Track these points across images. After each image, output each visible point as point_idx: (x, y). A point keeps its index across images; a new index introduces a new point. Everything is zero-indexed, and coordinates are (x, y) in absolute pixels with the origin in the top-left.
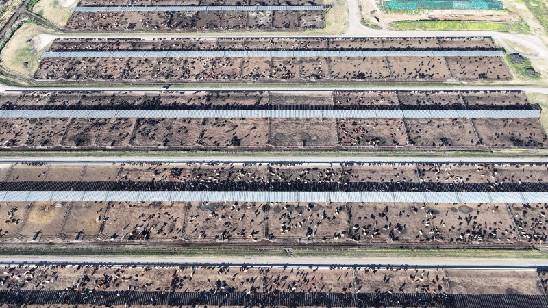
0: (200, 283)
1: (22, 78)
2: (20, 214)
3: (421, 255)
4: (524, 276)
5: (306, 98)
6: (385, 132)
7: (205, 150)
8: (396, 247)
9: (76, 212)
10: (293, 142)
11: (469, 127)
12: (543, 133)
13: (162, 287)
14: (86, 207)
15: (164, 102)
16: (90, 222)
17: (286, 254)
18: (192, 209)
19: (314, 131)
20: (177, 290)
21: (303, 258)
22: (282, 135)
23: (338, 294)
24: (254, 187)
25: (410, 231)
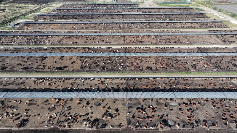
2: (47, 26)
3: (172, 29)
10: (130, 18)
12: (207, 17)
16: (69, 27)
22: (127, 18)
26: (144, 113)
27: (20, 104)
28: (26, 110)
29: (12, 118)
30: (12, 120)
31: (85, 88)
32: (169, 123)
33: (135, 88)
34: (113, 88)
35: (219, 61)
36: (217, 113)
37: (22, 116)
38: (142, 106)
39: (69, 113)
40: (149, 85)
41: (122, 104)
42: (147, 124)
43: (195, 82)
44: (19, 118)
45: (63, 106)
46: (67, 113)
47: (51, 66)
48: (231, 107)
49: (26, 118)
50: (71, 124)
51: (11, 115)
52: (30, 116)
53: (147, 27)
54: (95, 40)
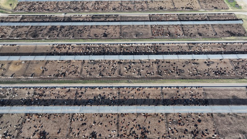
0: (88, 95)
1: (9, 10)
2: (5, 66)
3: (192, 82)
4: (240, 90)
5: (137, 17)
6: (173, 30)
7: (91, 39)
8: (179, 79)
9: (31, 65)
10: (131, 35)
11: (210, 28)
12: (244, 31)
13: (70, 97)
14: (36, 63)
15: (73, 19)
16: (38, 69)
17: (129, 82)
18: (85, 63)
19: (141, 31)
20: (78, 99)
21: (137, 84)
22: (126, 33)
23: (153, 99)
24: (113, 54)
25: (186, 72)
53: (155, 72)
54: (73, 123)
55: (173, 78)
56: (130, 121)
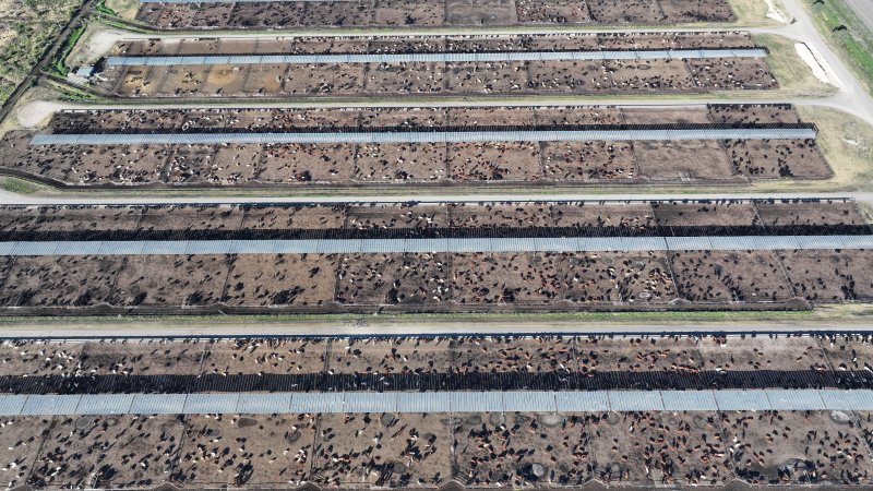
0: (385, 121)
2: (199, 76)
4: (694, 110)
7: (380, 28)
8: (575, 94)
9: (254, 74)
10: (470, 21)
12: (730, 11)
13: (349, 123)
16: (271, 81)
17: (466, 100)
18: (370, 69)
20: (364, 125)
21: (484, 102)
22: (459, 16)
23: (517, 125)
25: (588, 83)
26: (486, 445)
27: (221, 424)
28: (238, 440)
29: (217, 462)
30: (219, 466)
31: (356, 373)
32: (535, 473)
33: (471, 370)
34: (418, 370)
35: (696, 262)
36: (637, 444)
37: (235, 457)
38: (484, 426)
39: (331, 448)
40: (503, 361)
41: (442, 421)
42: (490, 474)
43: (612, 350)
44: (230, 462)
45: (314, 427)
46: (325, 446)
47: (258, 290)
48: (670, 427)
49: (245, 462)
50: (340, 475)
51: (213, 454)
52: (251, 455)
53: (522, 85)
54: (360, 161)
55: (561, 94)
56: (470, 156)
